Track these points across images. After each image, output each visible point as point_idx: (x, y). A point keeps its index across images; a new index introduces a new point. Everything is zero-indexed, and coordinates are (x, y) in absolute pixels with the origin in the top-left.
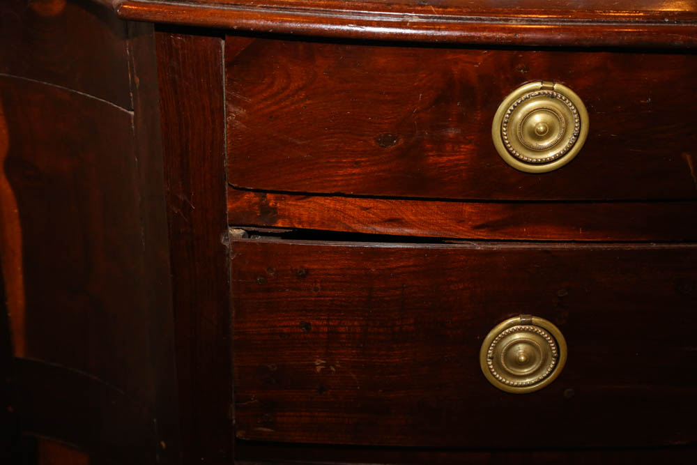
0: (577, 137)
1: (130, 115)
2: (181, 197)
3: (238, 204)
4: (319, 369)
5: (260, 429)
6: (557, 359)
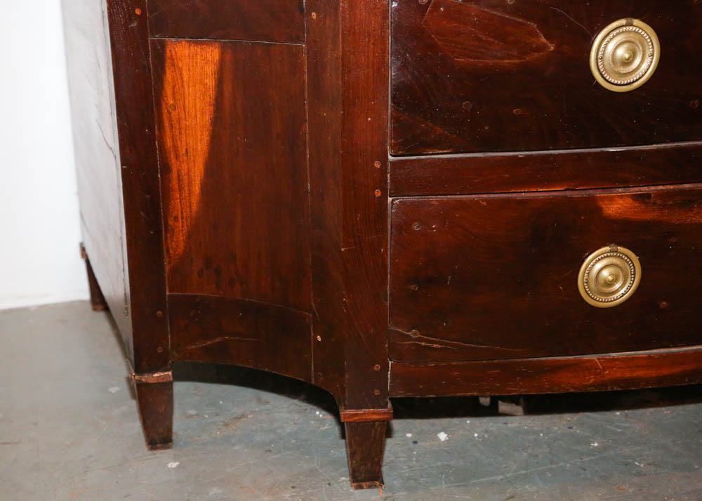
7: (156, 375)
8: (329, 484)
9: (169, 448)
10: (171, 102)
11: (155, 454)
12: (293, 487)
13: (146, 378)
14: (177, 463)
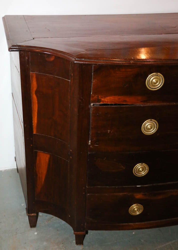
0: (162, 83)
1: (69, 81)
2: (81, 98)
3: (93, 99)
4: (109, 132)
5: (95, 145)
6: (157, 127)
7: (33, 214)
8: (71, 243)
9: (35, 227)
10: (38, 163)
11: (32, 229)
12: (63, 243)
13: (30, 215)
14: (37, 233)
